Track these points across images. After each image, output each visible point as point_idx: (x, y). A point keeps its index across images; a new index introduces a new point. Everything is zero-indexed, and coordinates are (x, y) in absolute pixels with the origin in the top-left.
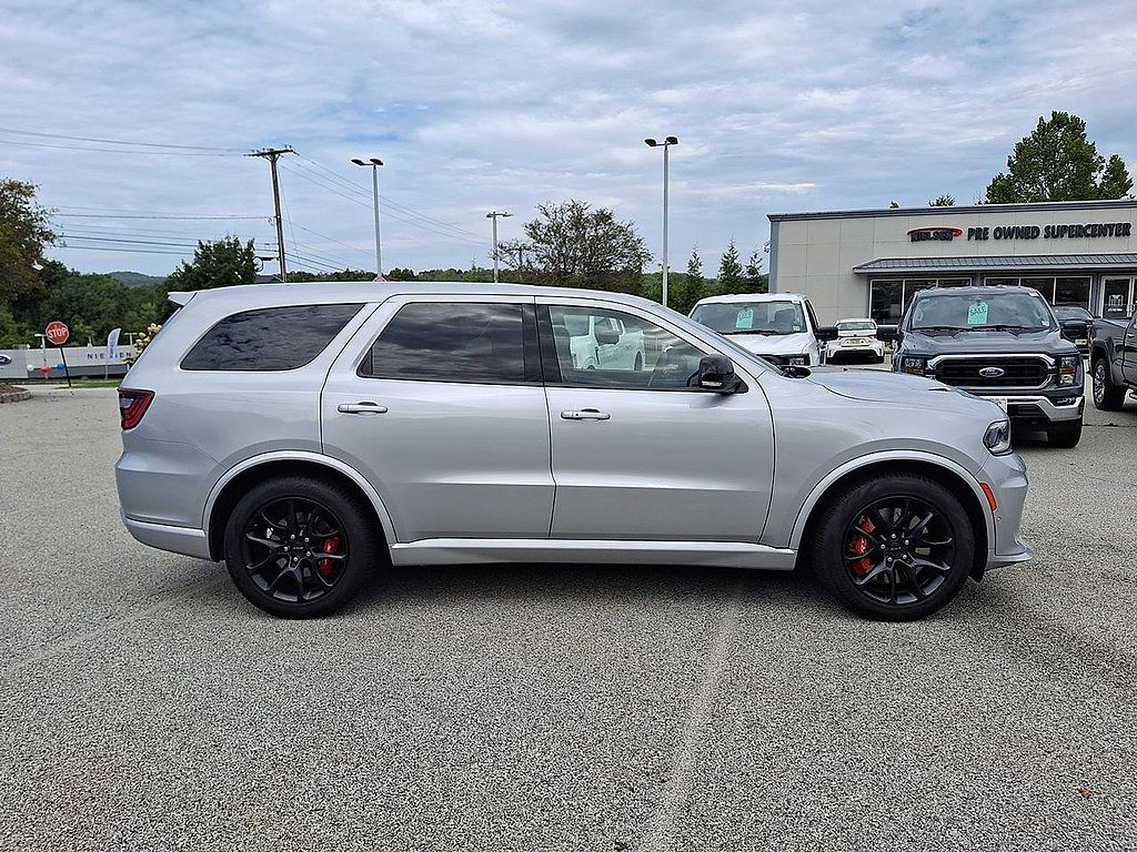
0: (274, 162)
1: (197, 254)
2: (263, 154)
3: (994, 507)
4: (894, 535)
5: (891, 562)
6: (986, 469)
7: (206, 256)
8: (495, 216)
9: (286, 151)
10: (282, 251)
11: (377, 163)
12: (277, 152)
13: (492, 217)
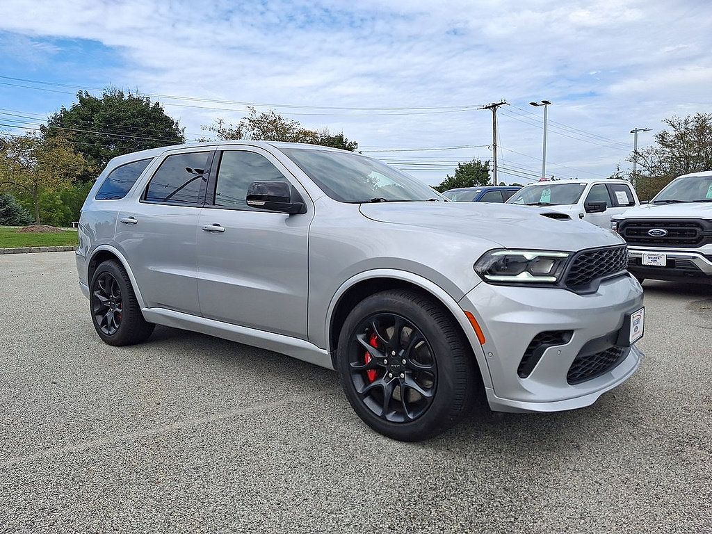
0: (494, 112)
1: (457, 170)
2: (489, 107)
3: (482, 340)
4: (394, 352)
5: (391, 379)
6: (469, 297)
7: (462, 172)
8: (636, 130)
9: (502, 103)
10: (495, 166)
11: (547, 103)
12: (497, 105)
13: (635, 131)
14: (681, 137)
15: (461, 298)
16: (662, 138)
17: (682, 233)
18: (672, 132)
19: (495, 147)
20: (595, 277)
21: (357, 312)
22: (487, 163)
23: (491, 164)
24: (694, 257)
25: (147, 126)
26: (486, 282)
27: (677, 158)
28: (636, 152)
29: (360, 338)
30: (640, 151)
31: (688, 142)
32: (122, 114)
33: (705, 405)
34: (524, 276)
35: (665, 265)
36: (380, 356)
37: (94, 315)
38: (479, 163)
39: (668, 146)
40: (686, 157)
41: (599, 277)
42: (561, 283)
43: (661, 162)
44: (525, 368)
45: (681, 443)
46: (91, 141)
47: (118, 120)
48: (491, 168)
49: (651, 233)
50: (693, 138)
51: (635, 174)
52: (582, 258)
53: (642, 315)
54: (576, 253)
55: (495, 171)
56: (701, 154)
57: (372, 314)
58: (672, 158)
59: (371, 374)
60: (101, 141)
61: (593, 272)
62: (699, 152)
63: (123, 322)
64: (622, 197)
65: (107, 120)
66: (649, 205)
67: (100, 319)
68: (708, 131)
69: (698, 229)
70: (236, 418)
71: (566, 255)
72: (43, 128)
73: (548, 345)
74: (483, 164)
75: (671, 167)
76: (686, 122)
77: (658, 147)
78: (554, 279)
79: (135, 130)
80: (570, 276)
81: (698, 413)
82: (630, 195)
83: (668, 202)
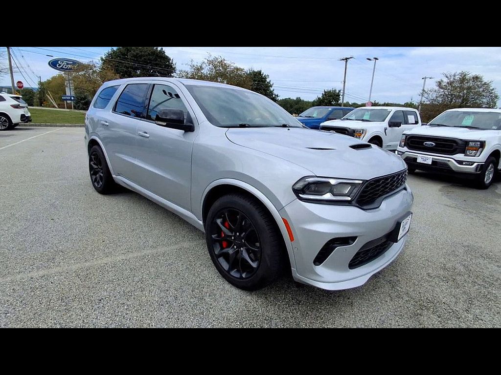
0: (346, 62)
1: (323, 94)
2: (344, 60)
3: (292, 239)
4: (238, 234)
5: (235, 249)
6: (287, 209)
7: (325, 95)
8: (426, 78)
9: (351, 58)
10: (344, 93)
11: (376, 59)
12: (348, 58)
13: (424, 78)
14: (450, 83)
15: (281, 209)
16: (440, 84)
17: (444, 146)
18: (446, 80)
19: (345, 82)
20: (381, 195)
21: (217, 204)
22: (340, 91)
23: (342, 91)
24: (449, 161)
25: (156, 61)
26: (299, 199)
27: (447, 95)
28: (424, 90)
29: (219, 221)
30: (426, 90)
31: (454, 87)
32: (143, 53)
33: (442, 273)
34: (328, 196)
35: (431, 163)
36: (230, 234)
37: (91, 175)
38: (335, 91)
39: (442, 88)
40: (452, 95)
41: (383, 195)
42: (353, 202)
43: (437, 97)
44: (320, 259)
45: (422, 307)
46: (127, 68)
47: (141, 56)
48: (342, 94)
49: (426, 144)
50: (457, 85)
51: (421, 103)
52: (372, 184)
53: (410, 219)
54: (367, 181)
55: (343, 95)
56: (460, 94)
57: (226, 208)
58: (444, 95)
59: (225, 244)
60: (132, 68)
61: (379, 193)
62: (459, 93)
63: (103, 181)
64: (411, 119)
65: (135, 56)
66: (427, 126)
67: (94, 177)
68: (466, 81)
69: (454, 144)
70: (144, 257)
71: (361, 182)
72: (102, 59)
73: (337, 245)
74: (337, 91)
75: (442, 100)
76: (455, 76)
77: (437, 88)
78: (349, 199)
79: (150, 63)
80: (361, 196)
81: (436, 279)
82: (416, 117)
83: (439, 125)
